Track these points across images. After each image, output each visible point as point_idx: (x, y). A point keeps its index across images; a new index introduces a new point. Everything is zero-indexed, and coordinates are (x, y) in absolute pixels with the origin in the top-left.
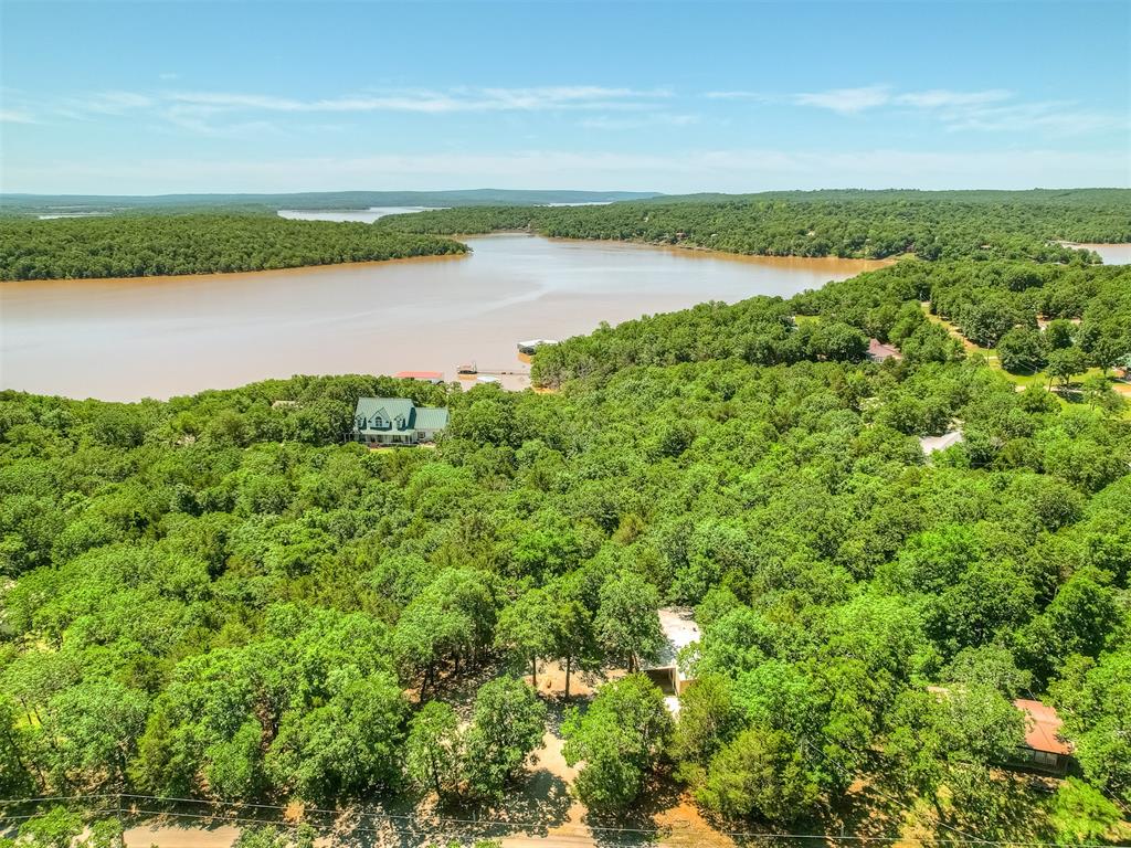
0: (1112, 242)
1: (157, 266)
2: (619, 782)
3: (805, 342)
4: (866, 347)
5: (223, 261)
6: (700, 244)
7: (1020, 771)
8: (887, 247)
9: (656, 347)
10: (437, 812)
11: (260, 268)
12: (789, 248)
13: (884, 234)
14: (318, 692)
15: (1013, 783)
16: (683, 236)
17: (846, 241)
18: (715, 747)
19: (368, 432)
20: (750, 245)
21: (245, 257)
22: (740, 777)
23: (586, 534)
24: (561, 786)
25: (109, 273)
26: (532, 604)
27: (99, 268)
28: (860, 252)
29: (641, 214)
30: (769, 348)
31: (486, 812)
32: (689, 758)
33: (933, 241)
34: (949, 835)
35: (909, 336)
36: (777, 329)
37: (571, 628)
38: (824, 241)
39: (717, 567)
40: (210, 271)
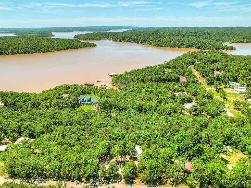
0: (239, 43)
1: (29, 51)
2: (129, 176)
3: (167, 77)
4: (179, 79)
5: (43, 50)
6: (148, 44)
7: (186, 173)
8: (189, 45)
9: (137, 78)
10: (104, 180)
11: (51, 51)
12: (167, 45)
13: (188, 42)
14: (86, 163)
15: (185, 175)
16: (144, 42)
17: (180, 44)
18: (142, 171)
19: (82, 102)
20: (159, 44)
21: (48, 49)
22: (145, 176)
23: (124, 132)
24: (121, 176)
25: (19, 53)
26: (116, 148)
27: (16, 52)
28: (183, 47)
29: (135, 35)
30: (160, 78)
31: (111, 180)
32: (139, 172)
33: (199, 44)
34: (174, 183)
35: (188, 76)
36: (162, 74)
37: (122, 152)
38: (175, 44)
39: (145, 140)
40: (40, 52)
